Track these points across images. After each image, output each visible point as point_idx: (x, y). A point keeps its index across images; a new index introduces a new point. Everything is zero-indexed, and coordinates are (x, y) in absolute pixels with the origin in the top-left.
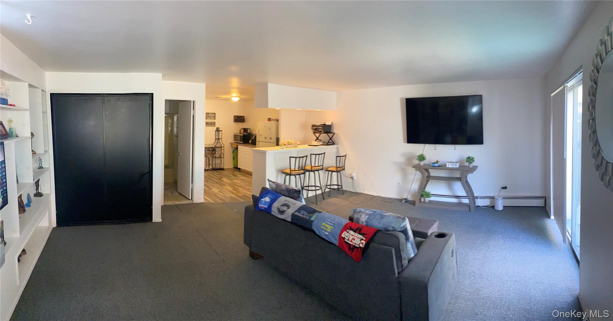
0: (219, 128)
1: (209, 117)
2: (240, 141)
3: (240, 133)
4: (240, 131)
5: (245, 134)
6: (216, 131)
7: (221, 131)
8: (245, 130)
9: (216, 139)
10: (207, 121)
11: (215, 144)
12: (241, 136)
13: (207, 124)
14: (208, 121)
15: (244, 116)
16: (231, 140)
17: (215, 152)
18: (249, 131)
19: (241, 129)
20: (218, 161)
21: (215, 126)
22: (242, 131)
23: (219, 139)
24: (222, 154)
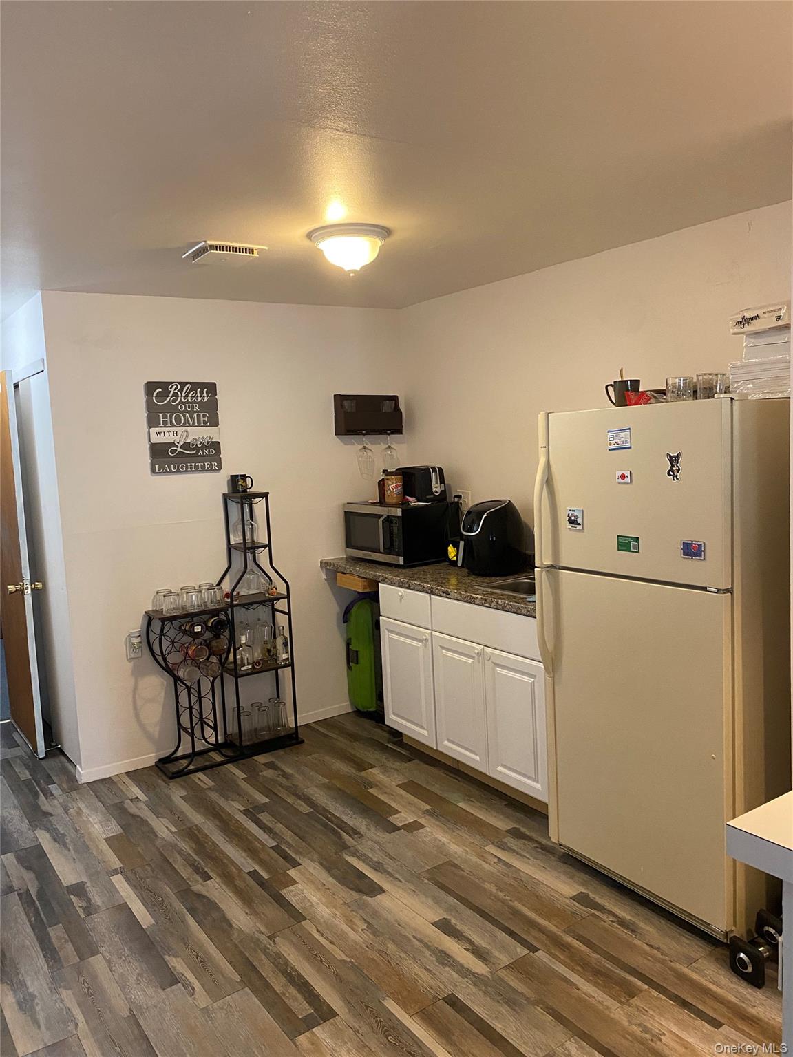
0: (244, 477)
1: (172, 409)
2: (389, 550)
3: (382, 502)
4: (382, 485)
5: (413, 502)
6: (226, 498)
7: (265, 495)
8: (413, 479)
9: (230, 548)
10: (156, 439)
11: (227, 586)
12: (389, 520)
13: (162, 457)
14: (163, 435)
15: (395, 398)
16: (331, 547)
17: (233, 640)
18: (437, 488)
19: (383, 476)
20: (255, 690)
21: (220, 467)
22: (394, 487)
23: (250, 548)
24: (280, 641)
